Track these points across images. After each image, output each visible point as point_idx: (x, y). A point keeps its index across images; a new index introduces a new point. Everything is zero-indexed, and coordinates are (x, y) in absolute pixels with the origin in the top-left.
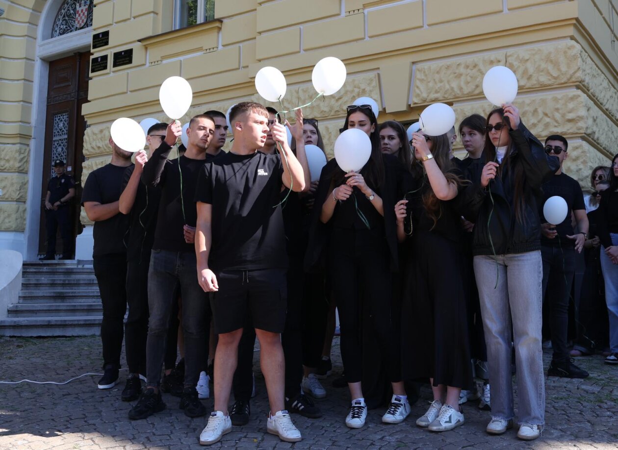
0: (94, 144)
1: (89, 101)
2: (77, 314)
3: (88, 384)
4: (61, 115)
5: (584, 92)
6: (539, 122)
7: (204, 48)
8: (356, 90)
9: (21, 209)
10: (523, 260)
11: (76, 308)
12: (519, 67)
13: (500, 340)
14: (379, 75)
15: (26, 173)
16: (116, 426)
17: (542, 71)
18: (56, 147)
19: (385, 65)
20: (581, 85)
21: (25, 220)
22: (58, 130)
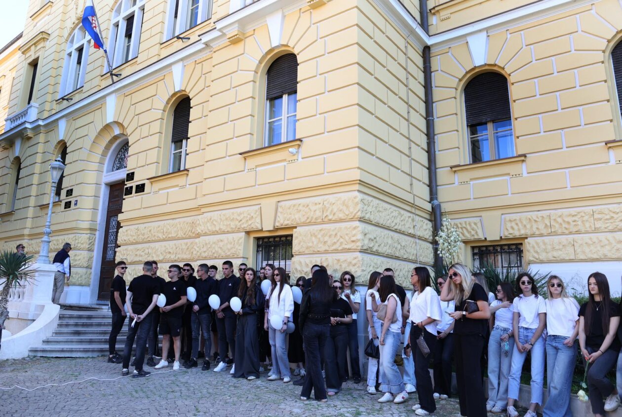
0: (123, 238)
1: (123, 213)
4: (114, 218)
6: (338, 241)
7: (179, 186)
8: (249, 216)
9: (88, 273)
12: (329, 208)
14: (261, 207)
15: (93, 251)
17: (341, 211)
19: (264, 202)
20: (363, 220)
21: (90, 279)
22: (112, 226)
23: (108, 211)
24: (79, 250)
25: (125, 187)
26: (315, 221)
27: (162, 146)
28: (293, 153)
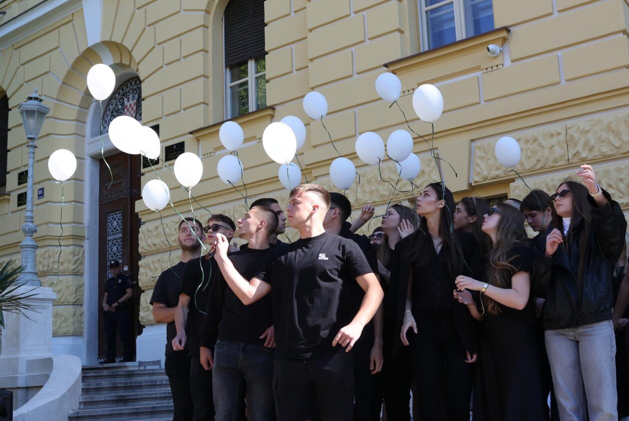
0: (149, 242)
1: (142, 198)
2: (141, 417)
4: (115, 214)
7: (257, 137)
9: (78, 313)
10: (594, 335)
11: (139, 411)
12: (579, 139)
14: (437, 154)
15: (82, 275)
17: (604, 142)
18: (111, 246)
19: (443, 144)
21: (82, 323)
22: (112, 229)
23: (100, 205)
24: (56, 274)
26: (552, 166)
27: (210, 74)
28: (494, 53)
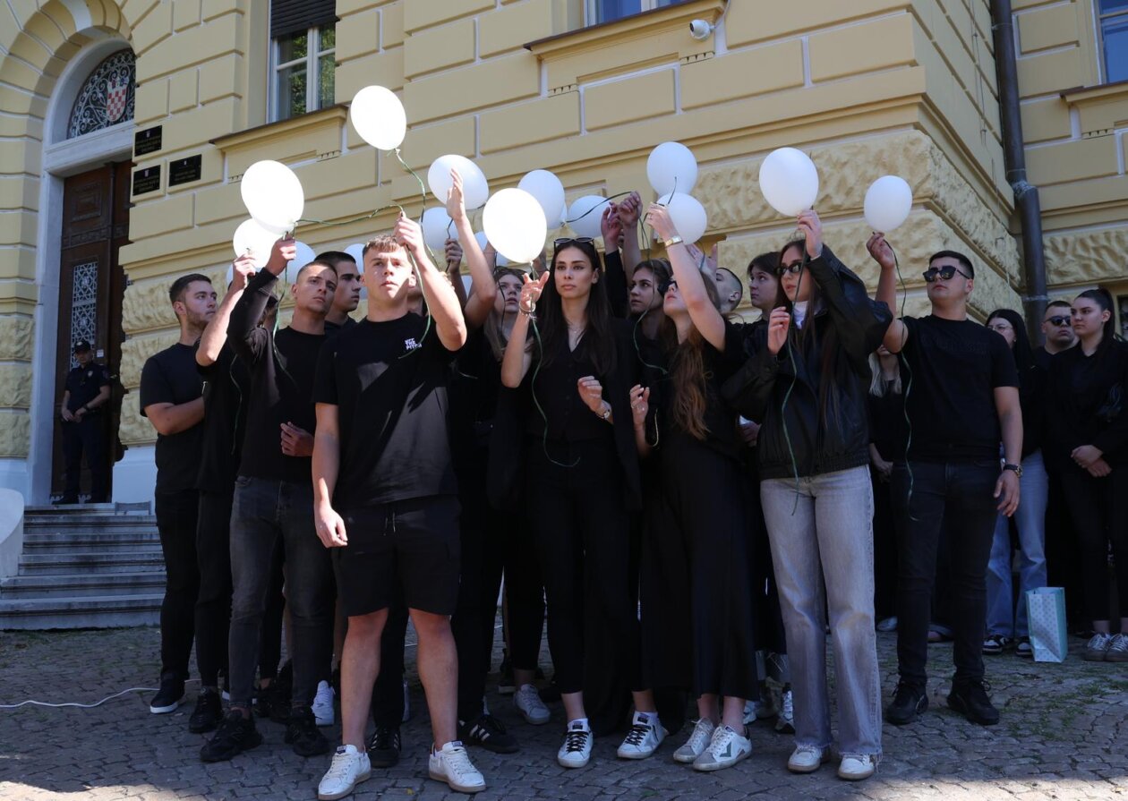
0: (140, 313)
1: (131, 242)
2: (117, 591)
3: (134, 706)
4: (86, 266)
5: (938, 214)
7: (319, 152)
9: (21, 422)
10: (840, 488)
11: (114, 582)
12: (831, 175)
13: (807, 619)
14: (604, 191)
15: (29, 361)
16: (180, 773)
17: (869, 181)
18: (78, 318)
19: (613, 175)
20: (933, 203)
21: (28, 438)
22: (81, 290)
23: (62, 251)
25: (134, 170)
27: (246, 49)
28: (702, 33)
